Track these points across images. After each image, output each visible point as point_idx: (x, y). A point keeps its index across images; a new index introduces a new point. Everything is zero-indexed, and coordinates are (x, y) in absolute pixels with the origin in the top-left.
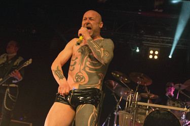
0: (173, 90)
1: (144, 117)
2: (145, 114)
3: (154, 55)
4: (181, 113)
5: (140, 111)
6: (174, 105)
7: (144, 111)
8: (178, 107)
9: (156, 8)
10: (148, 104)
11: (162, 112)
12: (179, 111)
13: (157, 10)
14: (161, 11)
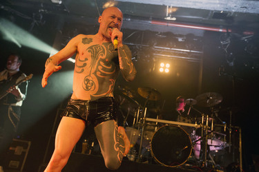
0: (183, 105)
1: (152, 134)
2: (153, 130)
3: (164, 68)
4: (191, 129)
5: (148, 127)
6: (184, 121)
7: (152, 127)
8: (188, 123)
9: (169, 16)
10: (157, 120)
11: (171, 128)
12: (189, 127)
13: (169, 18)
14: (174, 19)
